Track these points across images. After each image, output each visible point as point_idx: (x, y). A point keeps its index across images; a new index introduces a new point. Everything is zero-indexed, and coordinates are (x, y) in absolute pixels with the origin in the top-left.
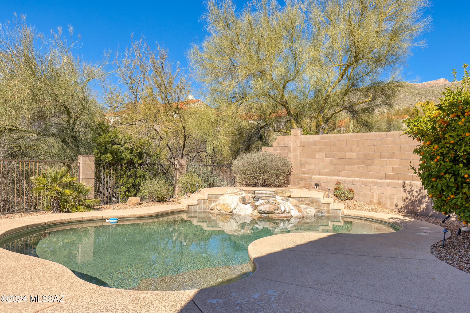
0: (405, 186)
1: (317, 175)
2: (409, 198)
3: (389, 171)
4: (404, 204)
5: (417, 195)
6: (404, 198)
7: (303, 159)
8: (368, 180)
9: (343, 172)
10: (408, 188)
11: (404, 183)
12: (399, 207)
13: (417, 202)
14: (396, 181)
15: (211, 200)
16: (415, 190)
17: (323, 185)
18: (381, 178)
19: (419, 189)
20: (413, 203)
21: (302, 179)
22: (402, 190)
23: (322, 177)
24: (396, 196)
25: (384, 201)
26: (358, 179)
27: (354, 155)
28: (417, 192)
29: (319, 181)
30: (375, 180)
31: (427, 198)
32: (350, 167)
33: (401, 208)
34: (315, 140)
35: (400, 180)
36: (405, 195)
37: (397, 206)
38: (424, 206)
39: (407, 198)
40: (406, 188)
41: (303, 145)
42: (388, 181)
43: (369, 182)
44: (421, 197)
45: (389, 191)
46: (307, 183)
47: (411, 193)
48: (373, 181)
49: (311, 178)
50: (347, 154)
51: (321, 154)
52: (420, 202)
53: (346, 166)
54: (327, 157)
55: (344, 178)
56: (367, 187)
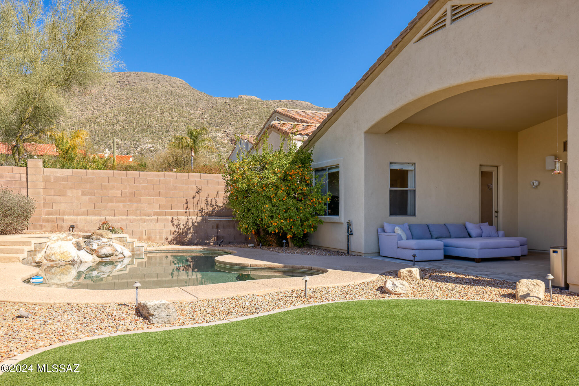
0: (173, 221)
1: (70, 215)
2: (177, 230)
3: (156, 209)
4: (173, 237)
5: (184, 227)
6: (173, 232)
7: (48, 197)
8: (136, 217)
9: (106, 211)
10: (176, 223)
11: (173, 218)
12: (169, 240)
13: (184, 234)
14: (164, 217)
15: (35, 251)
16: (182, 224)
17: (80, 226)
18: (149, 215)
19: (185, 222)
20: (180, 235)
21: (48, 221)
22: (171, 224)
23: (79, 217)
24: (164, 230)
25: (153, 236)
26: (125, 217)
27: (118, 193)
28: (183, 225)
29: (75, 222)
30: (144, 217)
31: (192, 230)
32: (114, 205)
33: (171, 241)
34: (66, 174)
35: (167, 216)
36: (173, 229)
37: (167, 239)
38: (189, 236)
39: (175, 231)
40: (174, 223)
41: (46, 180)
42: (156, 217)
43: (138, 220)
44: (187, 229)
45: (158, 226)
46: (56, 225)
47: (179, 227)
48: (141, 219)
49: (63, 220)
50: (110, 191)
51: (75, 191)
52: (187, 233)
53: (110, 205)
54: (83, 194)
55: (108, 217)
56: (136, 224)
